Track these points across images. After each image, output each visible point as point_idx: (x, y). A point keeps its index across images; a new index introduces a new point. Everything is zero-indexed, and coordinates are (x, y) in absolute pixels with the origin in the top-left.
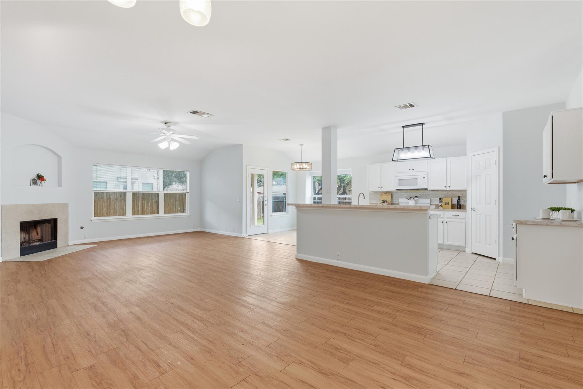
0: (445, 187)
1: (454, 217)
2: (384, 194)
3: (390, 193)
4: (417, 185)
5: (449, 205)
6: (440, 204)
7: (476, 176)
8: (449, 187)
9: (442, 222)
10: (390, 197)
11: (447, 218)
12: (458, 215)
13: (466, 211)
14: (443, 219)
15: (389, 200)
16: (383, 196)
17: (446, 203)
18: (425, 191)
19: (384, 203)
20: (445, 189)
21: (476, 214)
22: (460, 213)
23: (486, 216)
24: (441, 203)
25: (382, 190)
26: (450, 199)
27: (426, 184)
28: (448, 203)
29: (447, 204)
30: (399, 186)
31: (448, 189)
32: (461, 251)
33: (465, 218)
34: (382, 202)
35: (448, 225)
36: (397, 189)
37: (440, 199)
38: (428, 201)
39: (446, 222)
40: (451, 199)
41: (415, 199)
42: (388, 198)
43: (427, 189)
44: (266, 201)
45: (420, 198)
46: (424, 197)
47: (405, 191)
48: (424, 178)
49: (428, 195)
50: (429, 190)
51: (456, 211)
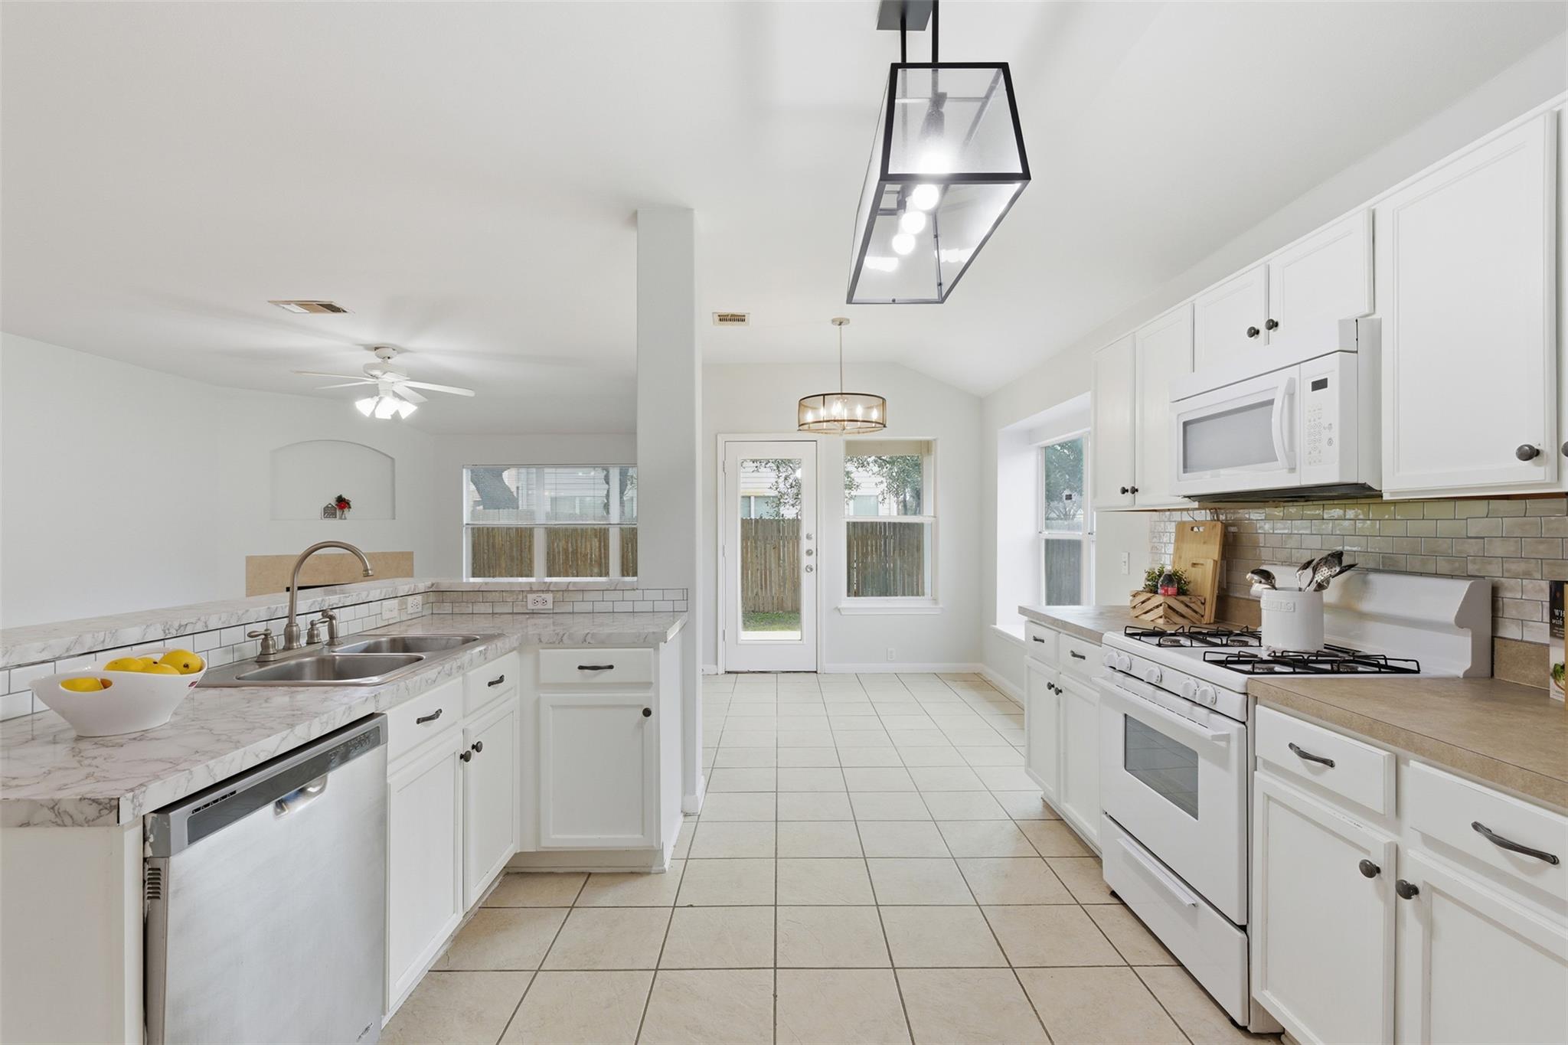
1: (1493, 855)
2: (1191, 529)
3: (1221, 526)
4: (1276, 459)
9: (1369, 871)
12: (1550, 859)
15: (1205, 576)
16: (1184, 546)
18: (1356, 511)
20: (1540, 478)
30: (1184, 471)
42: (1201, 558)
44: (809, 553)
45: (1390, 566)
46: (1443, 566)
47: (1312, 510)
48: (1320, 385)
49: (1472, 548)
50: (1386, 497)
51: (1525, 789)
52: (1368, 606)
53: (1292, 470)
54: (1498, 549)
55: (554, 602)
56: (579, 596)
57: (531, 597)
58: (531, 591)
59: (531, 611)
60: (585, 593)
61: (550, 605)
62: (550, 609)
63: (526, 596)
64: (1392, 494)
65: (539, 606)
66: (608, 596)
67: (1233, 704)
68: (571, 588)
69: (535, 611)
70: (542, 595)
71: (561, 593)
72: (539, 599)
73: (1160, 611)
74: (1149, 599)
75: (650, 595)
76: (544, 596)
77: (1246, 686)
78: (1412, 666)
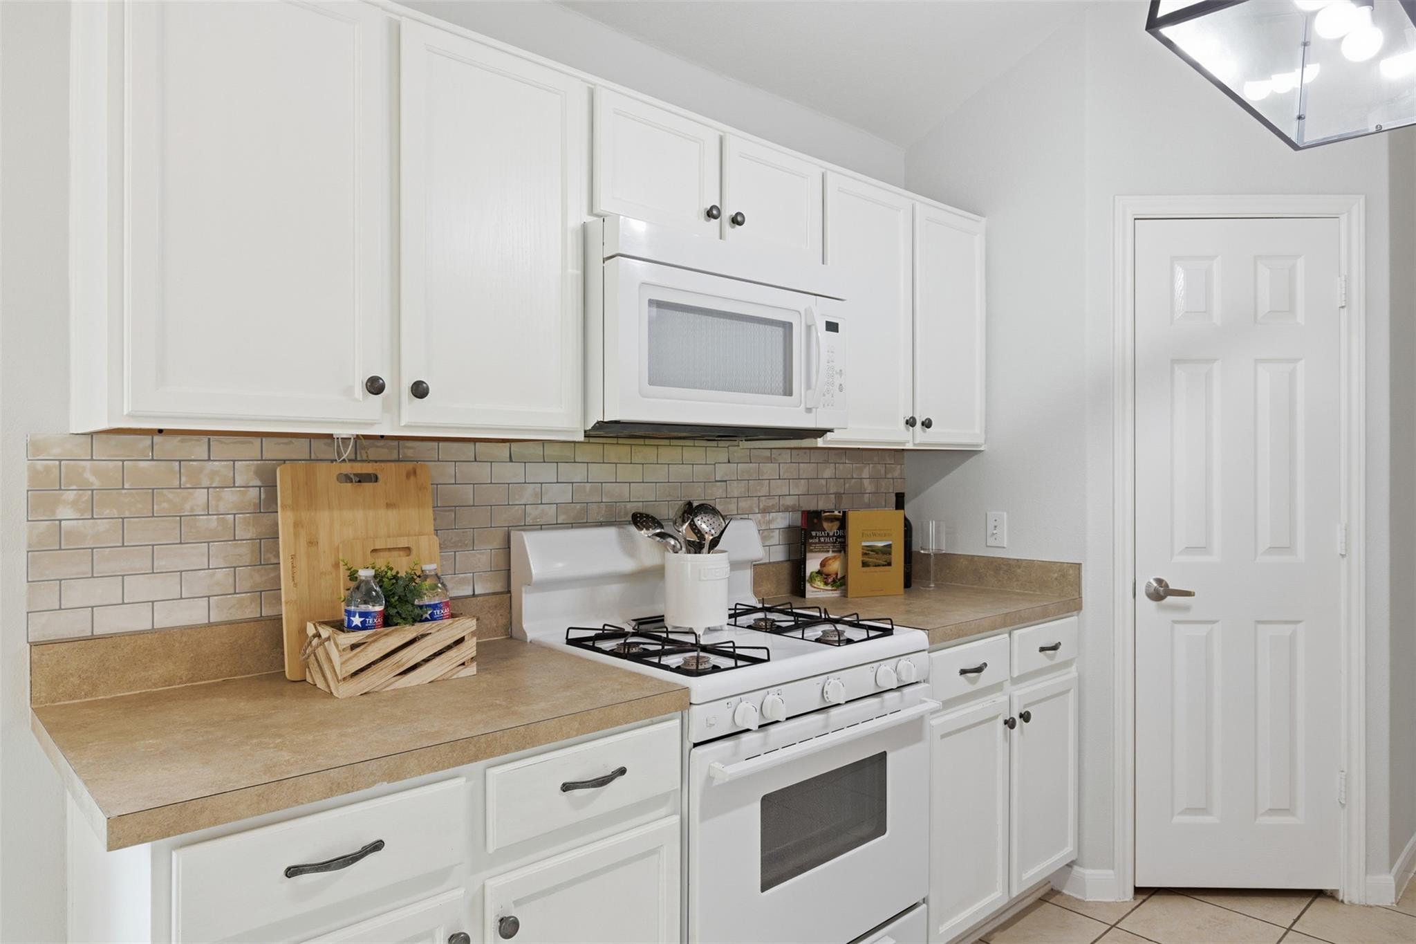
0: (909, 425)
1: (1043, 660)
4: (789, 394)
5: (889, 564)
6: (813, 565)
8: (928, 425)
12: (1059, 645)
14: (1007, 697)
17: (868, 551)
28: (886, 551)
31: (916, 439)
48: (832, 327)
53: (809, 410)
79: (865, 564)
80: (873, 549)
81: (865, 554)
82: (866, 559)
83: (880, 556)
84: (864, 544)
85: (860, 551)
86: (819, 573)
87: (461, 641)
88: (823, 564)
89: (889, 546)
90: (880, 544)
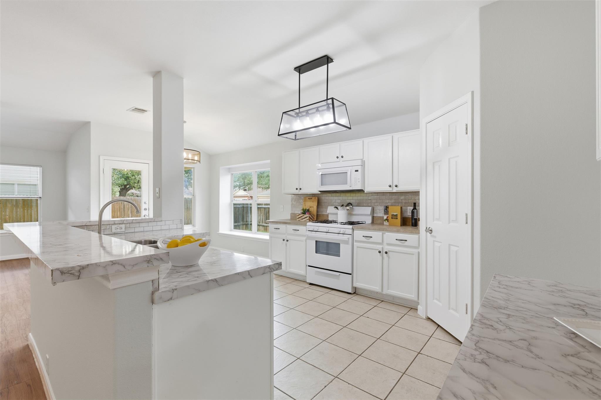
0: (390, 186)
1: (398, 243)
2: (309, 199)
3: (317, 198)
4: (347, 184)
5: (397, 219)
6: (385, 217)
7: (434, 163)
8: (396, 186)
9: (380, 252)
10: (316, 205)
11: (389, 244)
12: (406, 241)
13: (419, 233)
14: (381, 246)
15: (314, 209)
16: (306, 203)
17: (393, 215)
18: (358, 194)
19: (304, 214)
20: (389, 190)
21: (434, 241)
22: (409, 236)
23: (449, 246)
24: (387, 216)
25: (301, 192)
26: (399, 208)
27: (359, 182)
28: (396, 215)
29: (395, 217)
30: (321, 185)
31: (395, 190)
32: (412, 308)
33: (417, 245)
34: (302, 211)
35: (389, 258)
36: (320, 191)
37: (387, 208)
38: (368, 210)
39: (386, 253)
40: (401, 208)
41: (348, 208)
42: (312, 205)
43: (361, 191)
44: (145, 209)
45: (359, 205)
46: (364, 205)
47: (337, 194)
48: (357, 171)
49: (369, 201)
50: (365, 192)
51: (403, 232)
52: (354, 213)
53: (351, 186)
54: (374, 201)
55: (125, 228)
56: (138, 225)
57: (114, 227)
58: (115, 224)
59: (114, 233)
60: (140, 223)
61: (123, 230)
62: (123, 231)
63: (111, 226)
64: (366, 192)
65: (119, 230)
66: (150, 224)
67: (350, 231)
68: (134, 222)
69: (115, 233)
70: (120, 225)
71: (129, 224)
72: (118, 227)
73: (308, 218)
74: (304, 216)
75: (167, 222)
76: (121, 226)
77: (352, 227)
78: (365, 222)
79: (392, 218)
80: (394, 215)
81: (392, 216)
82: (392, 217)
83: (395, 216)
84: (392, 213)
85: (391, 215)
86: (386, 219)
87: (307, 217)
88: (387, 217)
89: (397, 214)
90: (395, 214)
